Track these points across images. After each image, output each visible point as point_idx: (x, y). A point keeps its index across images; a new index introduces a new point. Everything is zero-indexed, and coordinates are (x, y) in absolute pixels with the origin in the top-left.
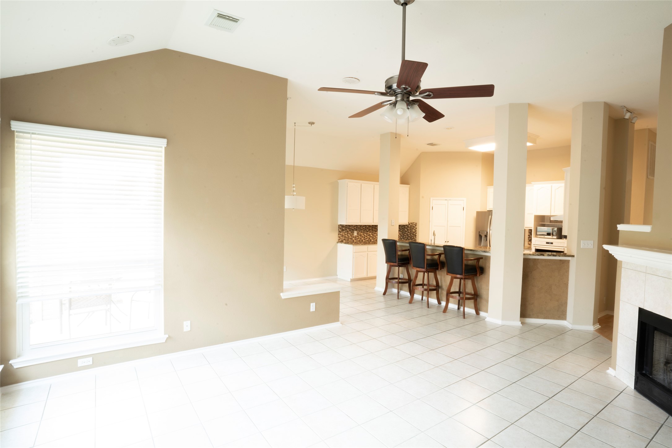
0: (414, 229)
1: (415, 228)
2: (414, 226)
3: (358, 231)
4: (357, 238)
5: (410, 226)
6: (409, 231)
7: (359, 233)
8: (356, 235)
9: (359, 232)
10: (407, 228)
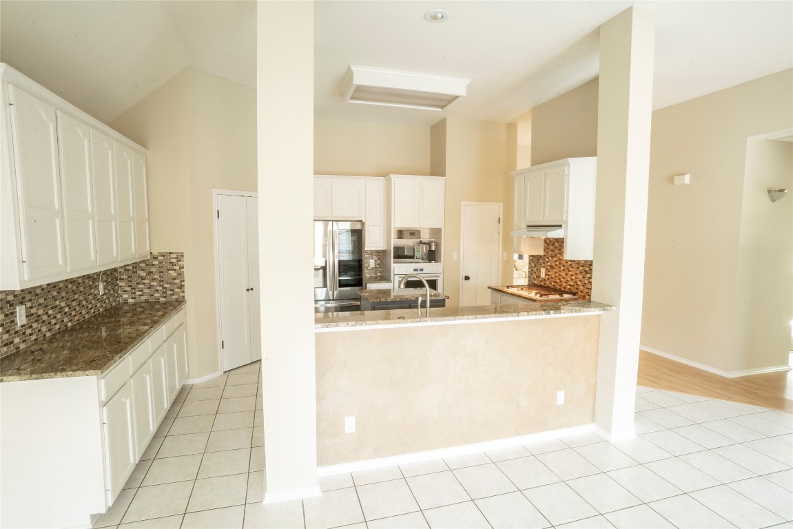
0: (175, 270)
1: (177, 268)
2: (175, 261)
3: (29, 304)
4: (29, 331)
5: (156, 262)
6: (157, 276)
7: (33, 311)
8: (24, 321)
9: (31, 307)
10: (148, 267)
